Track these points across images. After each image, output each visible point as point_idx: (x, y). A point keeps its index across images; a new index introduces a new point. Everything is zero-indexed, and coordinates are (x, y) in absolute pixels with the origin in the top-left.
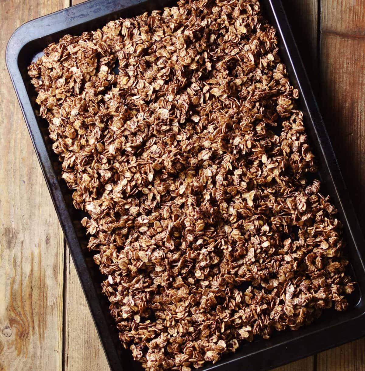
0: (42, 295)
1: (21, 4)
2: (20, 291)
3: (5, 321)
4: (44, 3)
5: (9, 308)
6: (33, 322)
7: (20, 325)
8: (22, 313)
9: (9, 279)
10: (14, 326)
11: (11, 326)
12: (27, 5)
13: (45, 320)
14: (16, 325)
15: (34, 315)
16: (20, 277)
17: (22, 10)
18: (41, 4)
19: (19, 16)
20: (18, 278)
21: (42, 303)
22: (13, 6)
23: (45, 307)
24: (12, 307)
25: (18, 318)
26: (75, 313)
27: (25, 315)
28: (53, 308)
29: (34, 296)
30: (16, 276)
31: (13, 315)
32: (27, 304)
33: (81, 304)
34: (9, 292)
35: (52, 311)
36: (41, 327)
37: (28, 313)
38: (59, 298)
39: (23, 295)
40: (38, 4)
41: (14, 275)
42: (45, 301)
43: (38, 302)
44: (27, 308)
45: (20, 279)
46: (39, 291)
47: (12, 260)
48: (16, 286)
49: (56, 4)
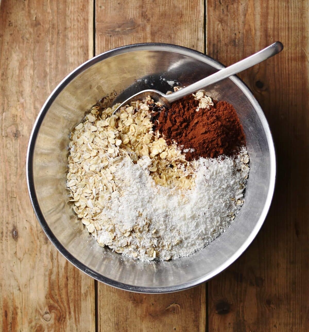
0: (76, 284)
1: (51, 28)
2: (57, 282)
3: (44, 307)
4: (71, 27)
5: (48, 296)
6: (69, 308)
7: (58, 311)
8: (59, 300)
9: (47, 271)
10: (53, 312)
11: (50, 312)
12: (56, 29)
13: (79, 305)
14: (54, 311)
15: (70, 302)
16: (57, 270)
17: (52, 34)
18: (68, 28)
19: (49, 40)
20: (55, 270)
21: (76, 291)
22: (43, 31)
23: (80, 294)
24: (50, 295)
25: (56, 305)
26: (106, 300)
27: (62, 302)
28: (86, 295)
29: (69, 285)
30: (53, 268)
31: (52, 302)
32: (64, 292)
33: (111, 291)
34: (47, 282)
35: (86, 298)
36: (77, 312)
37: (65, 301)
38: (91, 286)
39: (60, 284)
40: (66, 28)
41: (52, 267)
42: (79, 289)
43: (73, 290)
44: (64, 296)
45: (57, 271)
46: (73, 280)
47: (50, 254)
48: (54, 277)
49: (82, 27)
